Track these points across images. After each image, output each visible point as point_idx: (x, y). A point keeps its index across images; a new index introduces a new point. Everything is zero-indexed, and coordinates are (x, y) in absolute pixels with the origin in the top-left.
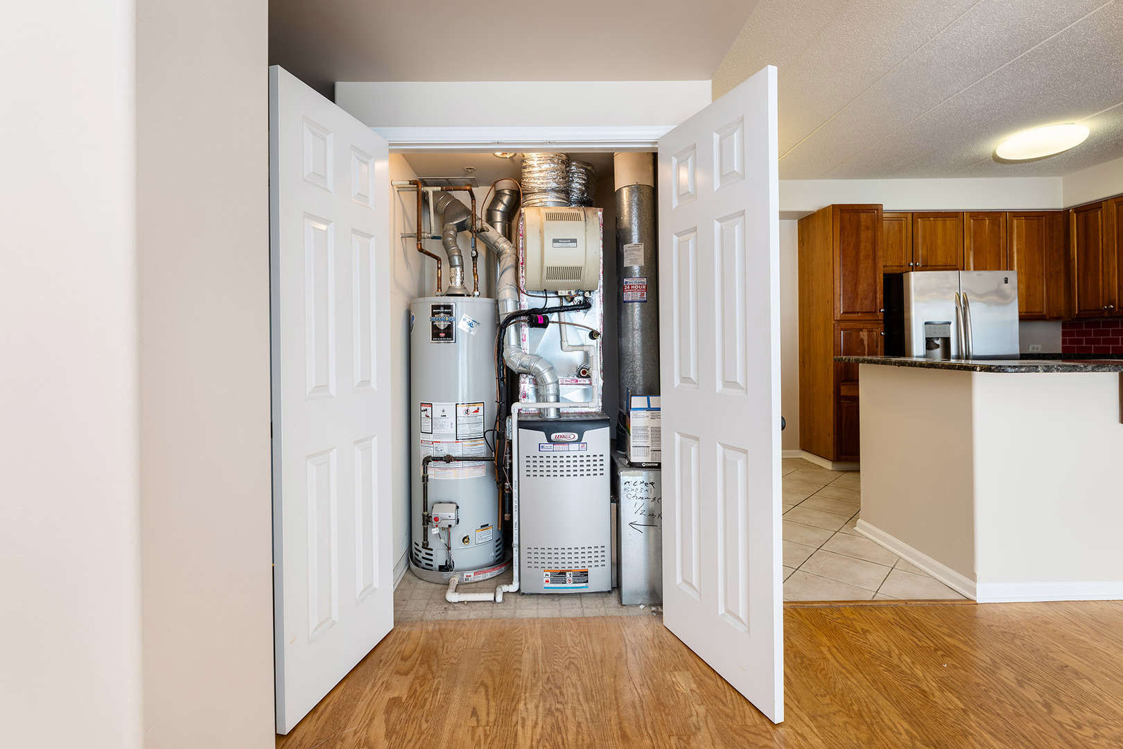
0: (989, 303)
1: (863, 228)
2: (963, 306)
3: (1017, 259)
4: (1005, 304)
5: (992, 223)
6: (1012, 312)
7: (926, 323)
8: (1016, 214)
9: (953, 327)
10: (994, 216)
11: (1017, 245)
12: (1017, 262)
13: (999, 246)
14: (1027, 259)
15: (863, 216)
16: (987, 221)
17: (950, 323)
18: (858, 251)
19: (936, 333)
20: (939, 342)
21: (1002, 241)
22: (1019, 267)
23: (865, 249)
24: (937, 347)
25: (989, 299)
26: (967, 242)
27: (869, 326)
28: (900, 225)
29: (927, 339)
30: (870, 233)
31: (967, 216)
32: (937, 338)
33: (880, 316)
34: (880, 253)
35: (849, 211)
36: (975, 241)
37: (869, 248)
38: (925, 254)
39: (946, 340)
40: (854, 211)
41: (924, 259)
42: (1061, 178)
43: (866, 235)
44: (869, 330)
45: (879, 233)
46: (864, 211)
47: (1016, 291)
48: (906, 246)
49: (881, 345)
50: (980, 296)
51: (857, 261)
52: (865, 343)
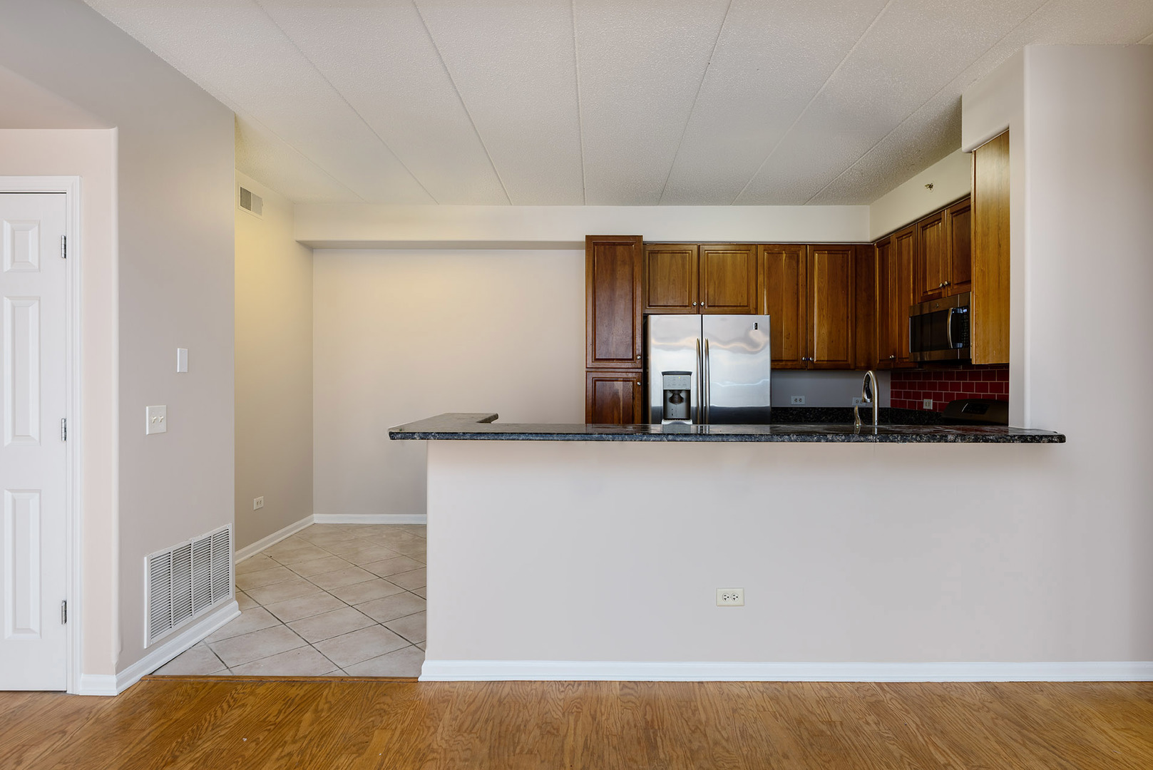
0: (734, 351)
1: (619, 263)
2: (703, 352)
3: (818, 300)
4: (753, 352)
5: (790, 257)
6: (764, 358)
7: (664, 374)
8: (818, 247)
9: (694, 377)
10: (793, 249)
11: (818, 284)
12: (819, 303)
13: (797, 285)
14: (829, 300)
15: (620, 249)
16: (784, 255)
17: (690, 374)
18: (613, 290)
19: (677, 384)
20: (683, 395)
21: (802, 279)
22: (820, 309)
23: (622, 289)
24: (681, 400)
25: (733, 345)
26: (760, 278)
27: (624, 375)
28: (684, 259)
29: (665, 391)
30: (627, 269)
31: (761, 249)
32: (680, 391)
33: (638, 364)
34: (639, 292)
35: (603, 244)
36: (769, 277)
37: (627, 288)
38: (711, 292)
39: (688, 392)
40: (609, 244)
41: (711, 298)
42: (868, 206)
43: (623, 272)
44: (625, 380)
45: (637, 269)
46: (620, 244)
47: (767, 339)
48: (691, 282)
49: (638, 396)
50: (725, 343)
51: (611, 301)
52: (621, 394)
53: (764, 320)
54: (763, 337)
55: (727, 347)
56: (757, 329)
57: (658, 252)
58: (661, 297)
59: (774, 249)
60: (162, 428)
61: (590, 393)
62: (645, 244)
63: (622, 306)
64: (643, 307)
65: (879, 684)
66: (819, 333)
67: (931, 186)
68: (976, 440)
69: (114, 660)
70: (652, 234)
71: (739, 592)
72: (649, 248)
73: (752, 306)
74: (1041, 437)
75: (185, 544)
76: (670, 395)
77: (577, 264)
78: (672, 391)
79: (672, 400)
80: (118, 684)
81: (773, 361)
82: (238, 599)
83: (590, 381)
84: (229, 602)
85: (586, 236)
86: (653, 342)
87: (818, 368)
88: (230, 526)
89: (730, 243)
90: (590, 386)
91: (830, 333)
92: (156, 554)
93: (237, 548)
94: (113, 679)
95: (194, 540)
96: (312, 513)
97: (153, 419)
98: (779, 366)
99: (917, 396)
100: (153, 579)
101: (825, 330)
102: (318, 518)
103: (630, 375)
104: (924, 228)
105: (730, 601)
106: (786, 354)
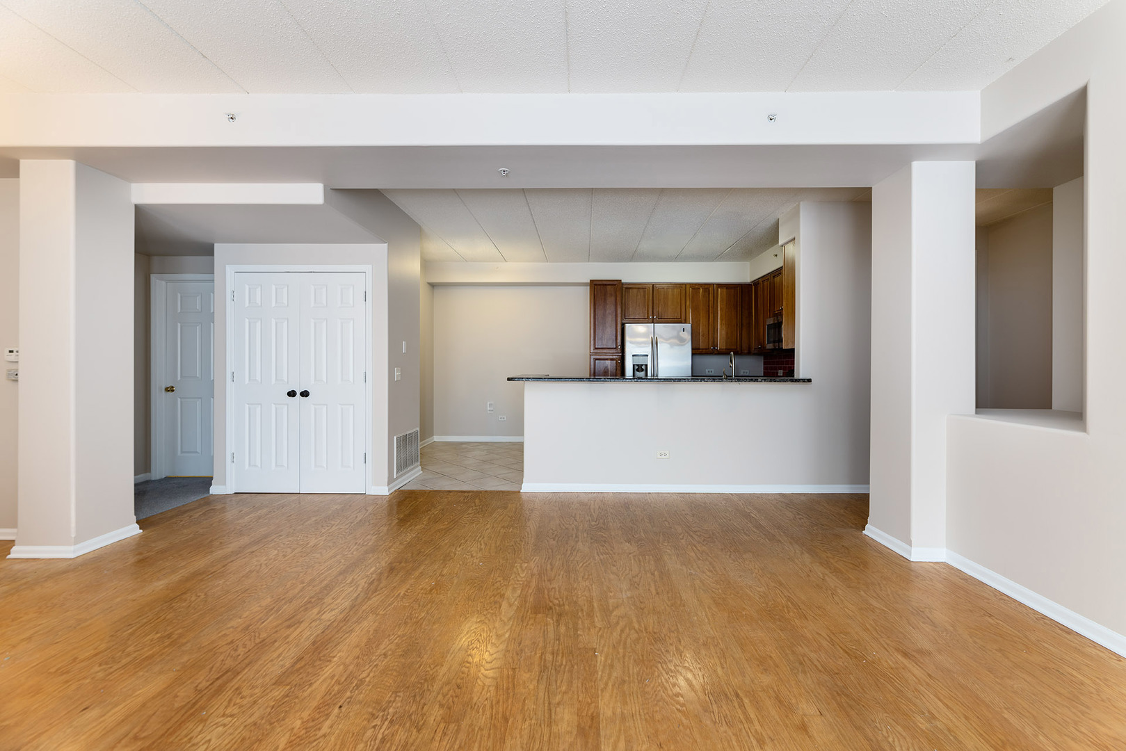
0: (672, 345)
1: (608, 295)
2: (654, 344)
3: (721, 315)
4: (682, 345)
5: (705, 291)
6: (688, 348)
7: (633, 356)
8: (720, 285)
9: (649, 357)
10: (707, 287)
11: (721, 306)
12: (721, 317)
13: (709, 306)
14: (727, 315)
15: (609, 287)
16: (701, 290)
17: (647, 356)
18: (605, 310)
19: (640, 361)
20: (643, 367)
21: (711, 303)
22: (722, 320)
23: (610, 309)
24: (642, 370)
25: (672, 340)
26: (688, 303)
27: (611, 357)
28: (644, 292)
29: (634, 365)
30: (613, 298)
31: (688, 286)
32: (642, 365)
33: (619, 351)
34: (619, 311)
35: (600, 285)
36: (692, 302)
37: (613, 308)
38: (660, 310)
39: (646, 365)
40: (603, 285)
41: (660, 314)
42: (748, 263)
43: (611, 300)
44: (612, 360)
45: (619, 299)
46: (609, 285)
47: (690, 337)
48: (648, 306)
49: (619, 368)
50: (667, 340)
51: (604, 316)
52: (609, 367)
53: (688, 326)
54: (687, 336)
55: (668, 342)
56: (684, 332)
57: (630, 288)
58: (632, 313)
59: (696, 287)
60: (399, 379)
61: (592, 367)
62: (623, 284)
63: (610, 319)
64: (622, 319)
65: (731, 494)
66: (721, 335)
67: (776, 255)
68: (771, 381)
69: (386, 480)
70: (627, 278)
71: (667, 452)
72: (625, 286)
73: (683, 317)
74: (800, 380)
75: (404, 434)
76: (636, 367)
77: (584, 295)
78: (638, 365)
79: (638, 370)
80: (389, 490)
81: (692, 349)
82: (421, 465)
83: (592, 360)
84: (417, 466)
85: (591, 281)
86: (627, 339)
87: (720, 353)
88: (418, 429)
89: (671, 284)
90: (592, 363)
91: (727, 333)
92: (399, 435)
93: (421, 441)
94: (387, 488)
95: (408, 433)
96: (433, 435)
97: (397, 373)
98: (696, 352)
99: (776, 369)
100: (397, 448)
101: (724, 332)
102: (436, 438)
103: (614, 357)
104: (774, 277)
105: (663, 456)
106: (702, 346)
